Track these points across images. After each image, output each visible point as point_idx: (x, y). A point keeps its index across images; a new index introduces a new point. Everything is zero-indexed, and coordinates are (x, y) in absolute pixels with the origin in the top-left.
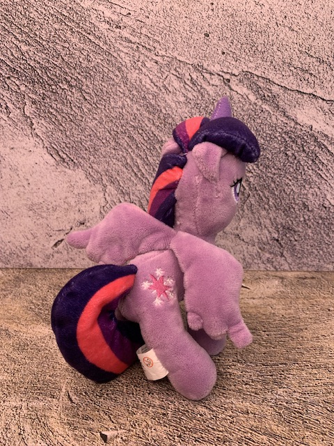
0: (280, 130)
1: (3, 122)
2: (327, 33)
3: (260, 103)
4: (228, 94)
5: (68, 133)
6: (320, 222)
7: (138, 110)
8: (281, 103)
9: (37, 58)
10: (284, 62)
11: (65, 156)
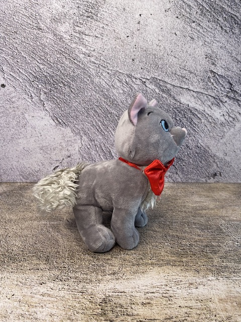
0: (172, 107)
1: (29, 103)
2: (193, 59)
3: (161, 93)
4: (145, 89)
5: (63, 109)
6: (196, 155)
7: (99, 97)
8: (172, 93)
9: (48, 71)
10: (172, 73)
11: (61, 121)
